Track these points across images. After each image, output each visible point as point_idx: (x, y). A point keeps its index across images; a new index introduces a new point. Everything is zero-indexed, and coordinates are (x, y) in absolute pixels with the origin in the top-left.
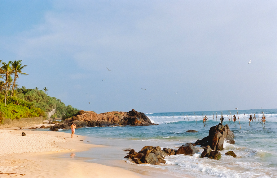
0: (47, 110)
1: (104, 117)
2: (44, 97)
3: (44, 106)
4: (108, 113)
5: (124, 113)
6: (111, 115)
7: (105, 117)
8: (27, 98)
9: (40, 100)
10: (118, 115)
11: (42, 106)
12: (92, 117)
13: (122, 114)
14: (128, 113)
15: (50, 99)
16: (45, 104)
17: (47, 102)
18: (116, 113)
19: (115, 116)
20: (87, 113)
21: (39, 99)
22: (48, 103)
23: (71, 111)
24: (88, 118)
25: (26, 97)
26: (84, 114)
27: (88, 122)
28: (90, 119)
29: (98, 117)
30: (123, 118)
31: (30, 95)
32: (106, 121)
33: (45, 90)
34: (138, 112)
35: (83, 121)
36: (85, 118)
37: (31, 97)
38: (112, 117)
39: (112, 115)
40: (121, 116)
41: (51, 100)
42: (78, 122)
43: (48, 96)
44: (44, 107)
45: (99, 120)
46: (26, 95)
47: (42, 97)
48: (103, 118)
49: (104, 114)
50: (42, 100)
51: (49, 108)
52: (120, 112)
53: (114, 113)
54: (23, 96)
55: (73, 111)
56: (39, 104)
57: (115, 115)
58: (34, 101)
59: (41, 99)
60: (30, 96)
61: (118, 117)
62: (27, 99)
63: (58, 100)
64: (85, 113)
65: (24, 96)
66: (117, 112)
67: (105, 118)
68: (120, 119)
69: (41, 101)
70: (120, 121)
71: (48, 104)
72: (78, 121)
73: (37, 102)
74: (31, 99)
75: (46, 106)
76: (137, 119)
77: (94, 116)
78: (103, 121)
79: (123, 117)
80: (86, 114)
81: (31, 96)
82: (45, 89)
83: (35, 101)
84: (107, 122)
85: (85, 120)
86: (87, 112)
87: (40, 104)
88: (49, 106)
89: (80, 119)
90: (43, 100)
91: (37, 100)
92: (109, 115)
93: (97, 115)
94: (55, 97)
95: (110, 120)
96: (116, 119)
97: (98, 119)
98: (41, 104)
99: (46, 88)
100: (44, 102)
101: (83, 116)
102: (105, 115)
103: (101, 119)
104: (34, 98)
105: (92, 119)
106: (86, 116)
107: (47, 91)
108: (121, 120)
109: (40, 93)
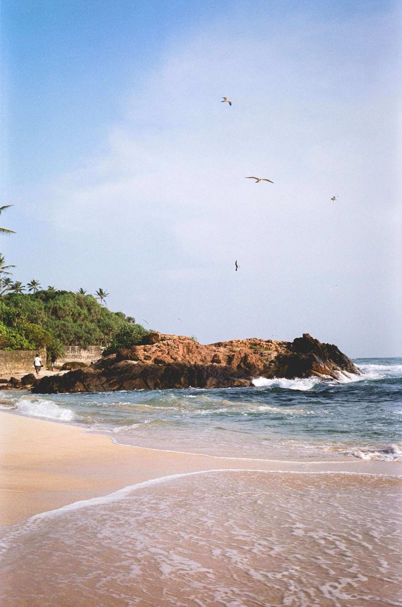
0: (97, 340)
1: (218, 354)
2: (92, 311)
3: (89, 330)
4: (231, 342)
5: (280, 344)
6: (238, 349)
7: (222, 352)
8: (51, 310)
9: (83, 316)
10: (262, 350)
11: (86, 332)
12: (181, 353)
13: (273, 346)
14: (289, 343)
15: (106, 315)
16: (92, 326)
17: (99, 322)
18: (255, 345)
19: (250, 351)
20: (170, 339)
21: (80, 315)
22: (101, 324)
23: (124, 335)
24: (169, 353)
25: (49, 309)
26: (161, 344)
27: (164, 368)
28: (175, 359)
29: (200, 353)
30: (276, 357)
31: (60, 303)
32: (224, 364)
33: (99, 297)
34: (321, 342)
35: (150, 362)
36: (160, 354)
37: (60, 308)
38: (243, 355)
39: (244, 348)
40: (269, 352)
41: (109, 318)
42: (134, 365)
43: (103, 309)
44: (91, 334)
45: (203, 361)
46: (49, 305)
47: (89, 310)
48: (215, 356)
49: (219, 345)
50: (86, 317)
51: (103, 336)
52: (268, 341)
53: (250, 343)
54: (43, 307)
55: (131, 336)
56: (79, 325)
57: (251, 348)
58: (67, 318)
59: (84, 314)
60: (58, 306)
61: (261, 354)
62: (53, 314)
63: (129, 319)
64: (162, 340)
65: (45, 308)
66: (260, 340)
67: (221, 357)
68: (267, 360)
69: (83, 320)
70: (265, 366)
71: (99, 327)
72: (135, 362)
73: (75, 321)
74: (60, 313)
75: (94, 330)
76: (317, 362)
77: (189, 351)
78: (211, 366)
79: (275, 354)
80: (165, 342)
81: (62, 306)
82: (101, 293)
83: (69, 318)
84: (225, 369)
85: (157, 361)
86: (168, 337)
87: (81, 326)
88: (103, 331)
89: (142, 358)
90: (90, 318)
91: (75, 317)
92: (235, 349)
93: (197, 347)
94: (123, 312)
95: (235, 363)
96: (253, 359)
97: (199, 358)
98: (83, 327)
99: (103, 292)
100: (92, 321)
101: (154, 349)
102: (222, 349)
103: (209, 359)
104: (68, 313)
105: (180, 359)
106: (164, 348)
107: (104, 298)
108: (267, 363)
109: (84, 300)
